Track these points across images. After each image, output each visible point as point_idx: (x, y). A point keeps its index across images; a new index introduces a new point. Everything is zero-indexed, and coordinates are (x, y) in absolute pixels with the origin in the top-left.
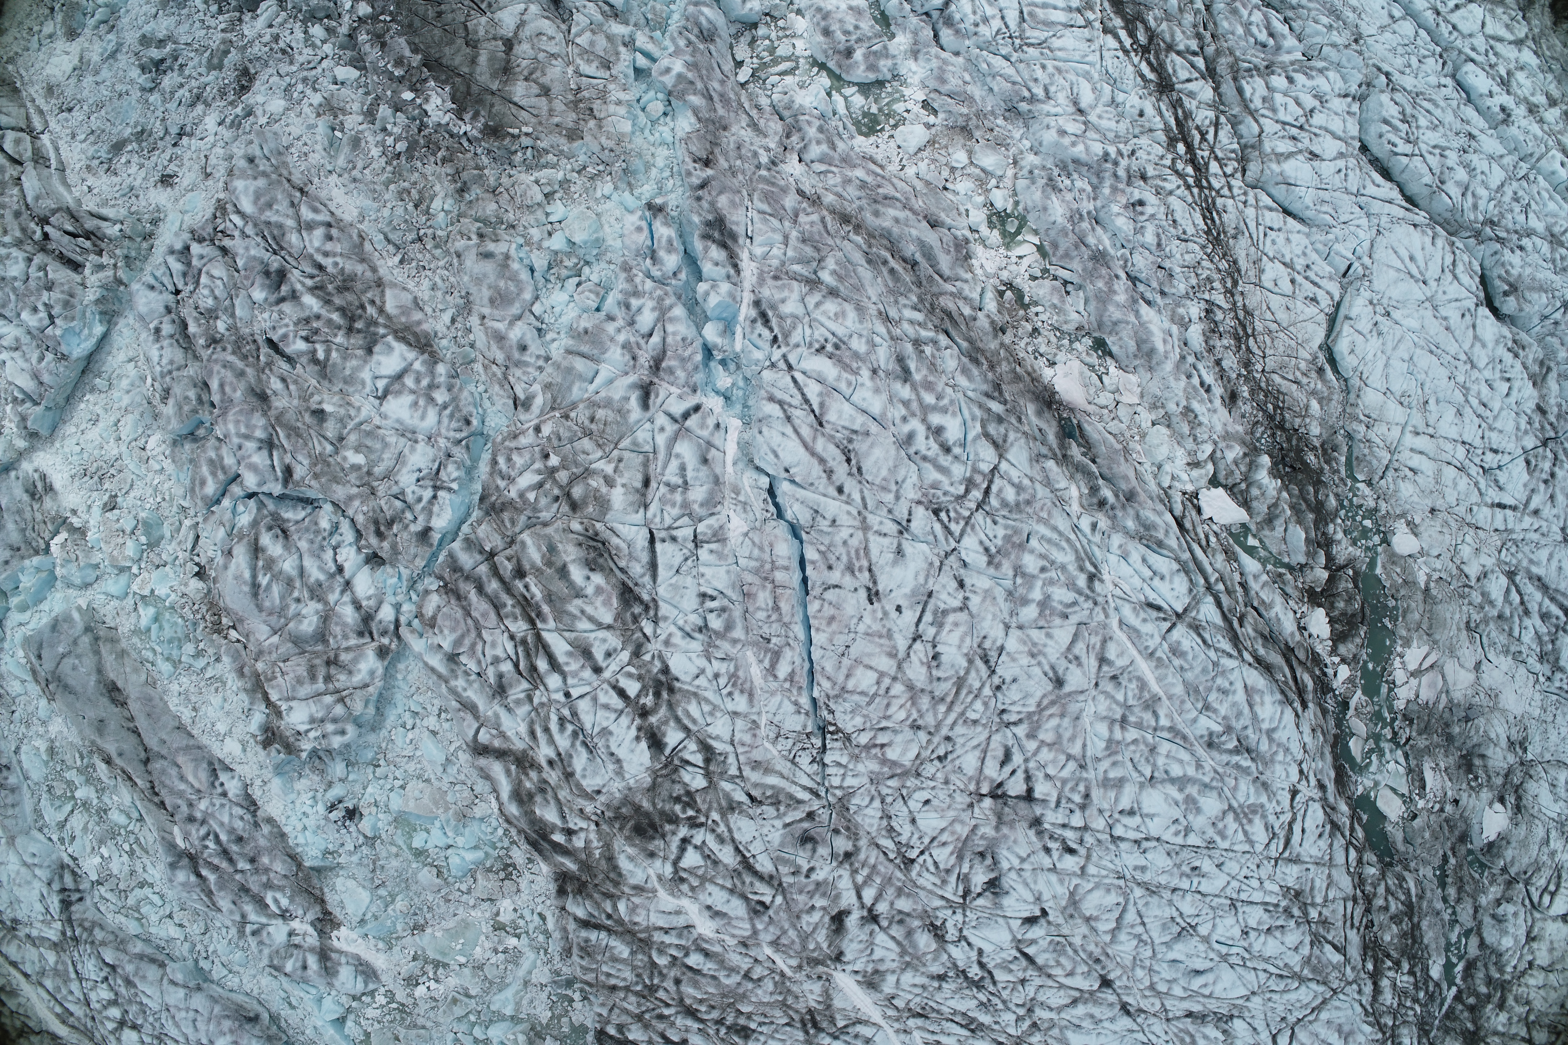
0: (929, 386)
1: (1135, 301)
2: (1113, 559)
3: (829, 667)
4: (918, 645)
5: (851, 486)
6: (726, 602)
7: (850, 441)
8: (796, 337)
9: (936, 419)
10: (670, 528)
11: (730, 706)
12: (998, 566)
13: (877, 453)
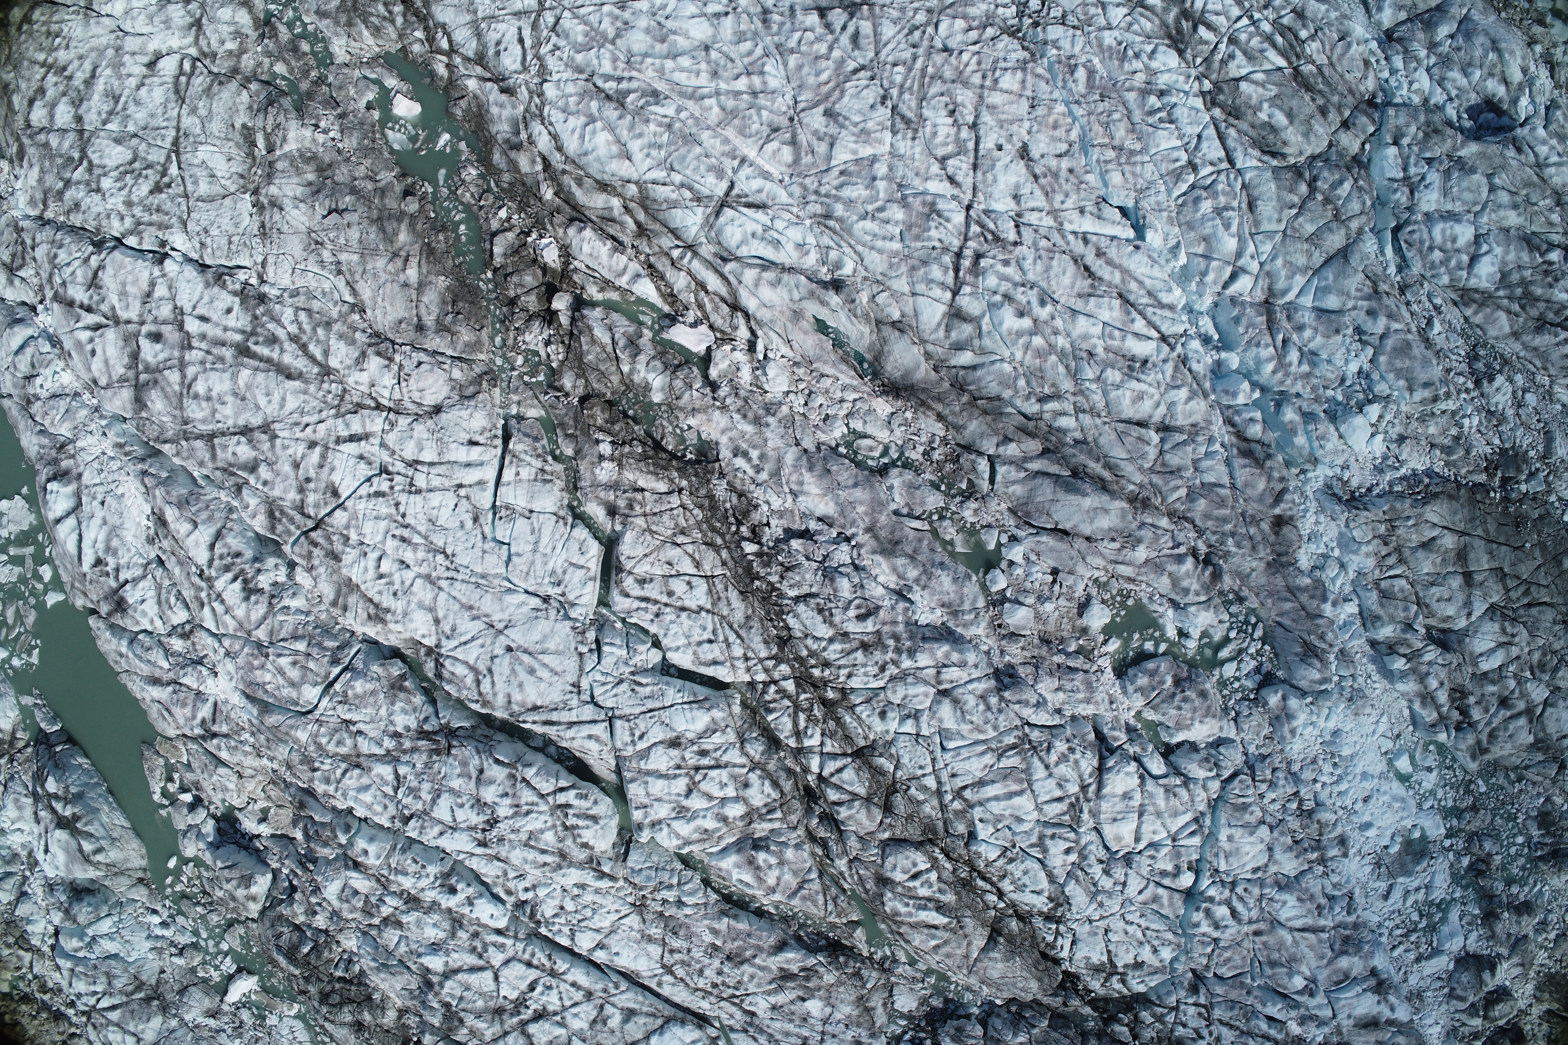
0: (1039, 354)
1: (842, 513)
2: (811, 240)
3: (1043, 84)
4: (970, 119)
5: (1078, 247)
6: (1150, 120)
7: (1092, 286)
8: (1169, 368)
9: (1026, 323)
10: (1219, 172)
11: (1116, 33)
12: (924, 204)
13: (1067, 280)
